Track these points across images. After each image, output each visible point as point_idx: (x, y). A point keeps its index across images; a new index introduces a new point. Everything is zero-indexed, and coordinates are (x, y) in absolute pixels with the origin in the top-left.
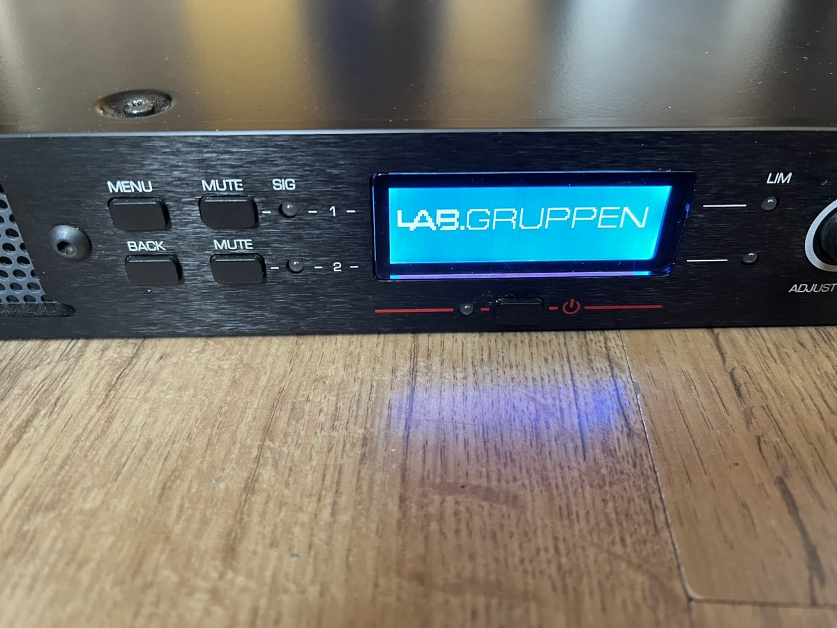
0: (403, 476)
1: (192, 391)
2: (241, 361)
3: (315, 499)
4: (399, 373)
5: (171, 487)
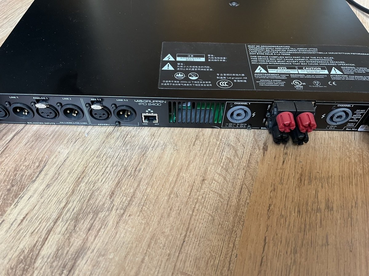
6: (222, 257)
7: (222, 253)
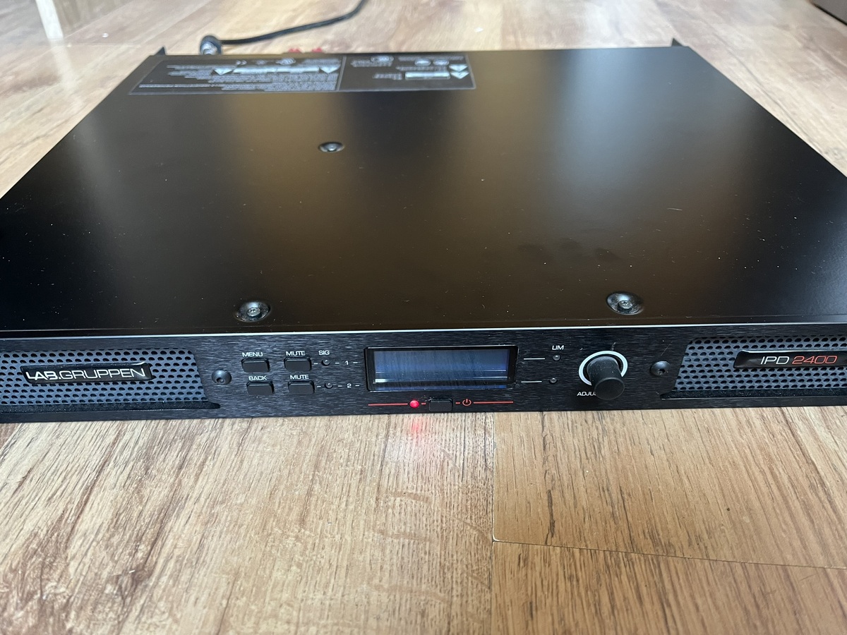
0: (378, 488)
1: (279, 447)
2: (302, 430)
3: (338, 499)
4: (380, 437)
5: (274, 494)
6: (468, 453)
7: (467, 447)
